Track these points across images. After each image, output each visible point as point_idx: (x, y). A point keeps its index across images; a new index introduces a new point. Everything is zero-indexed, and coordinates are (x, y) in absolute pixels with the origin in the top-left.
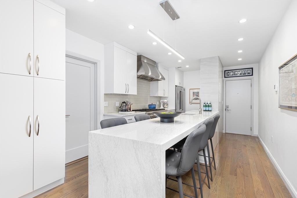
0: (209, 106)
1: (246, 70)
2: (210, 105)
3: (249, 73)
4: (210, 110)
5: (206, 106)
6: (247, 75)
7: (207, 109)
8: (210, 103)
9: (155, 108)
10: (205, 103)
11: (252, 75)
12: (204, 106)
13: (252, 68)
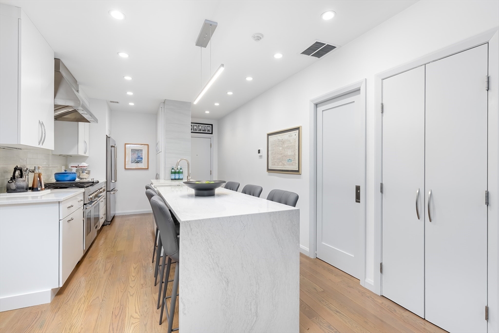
0: (179, 173)
1: (207, 126)
2: (181, 171)
3: (209, 131)
4: (181, 178)
5: (175, 173)
6: (206, 132)
7: (177, 177)
8: (181, 169)
9: (74, 180)
10: (173, 169)
11: (212, 133)
12: (172, 173)
13: (212, 125)
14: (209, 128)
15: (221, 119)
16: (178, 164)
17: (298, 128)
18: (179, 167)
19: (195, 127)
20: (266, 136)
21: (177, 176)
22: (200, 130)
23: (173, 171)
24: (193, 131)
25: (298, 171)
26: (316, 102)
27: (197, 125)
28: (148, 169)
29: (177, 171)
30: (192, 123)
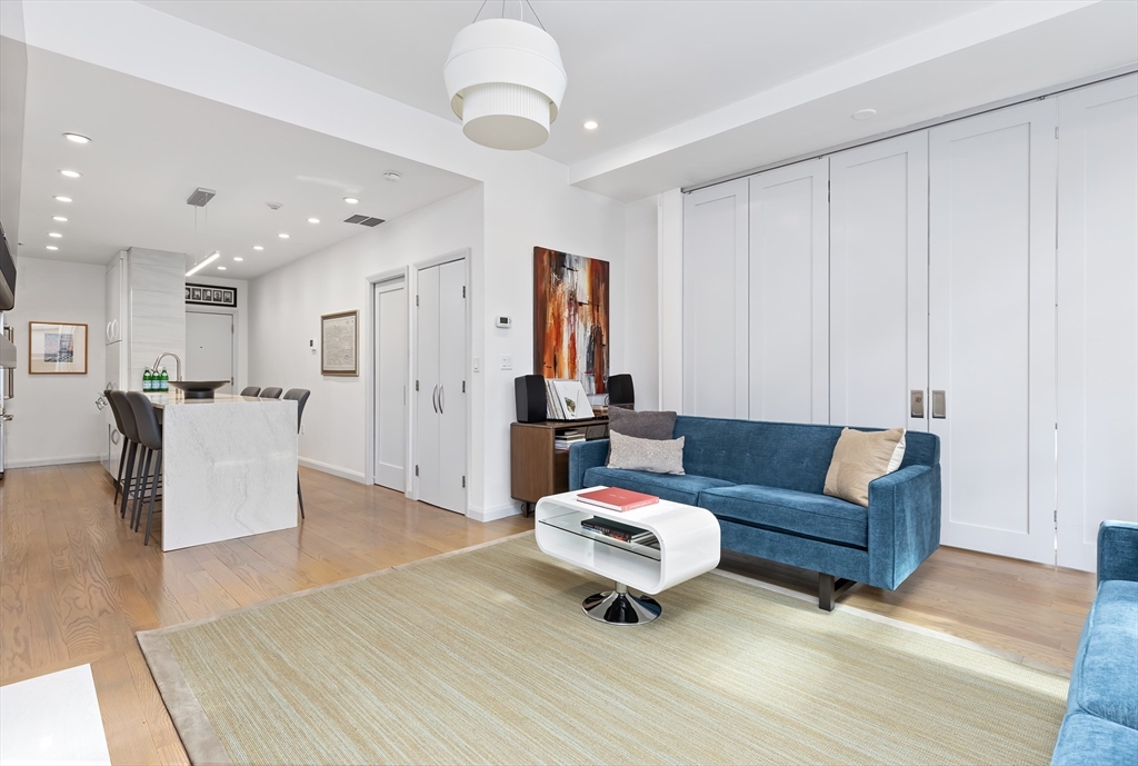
0: (160, 378)
1: (223, 290)
2: (164, 374)
3: (227, 300)
4: (164, 387)
5: (152, 378)
6: (222, 303)
8: (164, 371)
10: (147, 371)
11: (235, 305)
12: (145, 378)
13: (235, 290)
14: (228, 296)
15: (254, 281)
16: (158, 362)
17: (354, 313)
18: (160, 369)
19: (197, 293)
20: (320, 319)
21: (156, 385)
22: (209, 298)
23: (147, 374)
24: (191, 300)
25: (355, 372)
26: (374, 280)
27: (202, 288)
28: (86, 373)
29: (156, 374)
30: (187, 284)
